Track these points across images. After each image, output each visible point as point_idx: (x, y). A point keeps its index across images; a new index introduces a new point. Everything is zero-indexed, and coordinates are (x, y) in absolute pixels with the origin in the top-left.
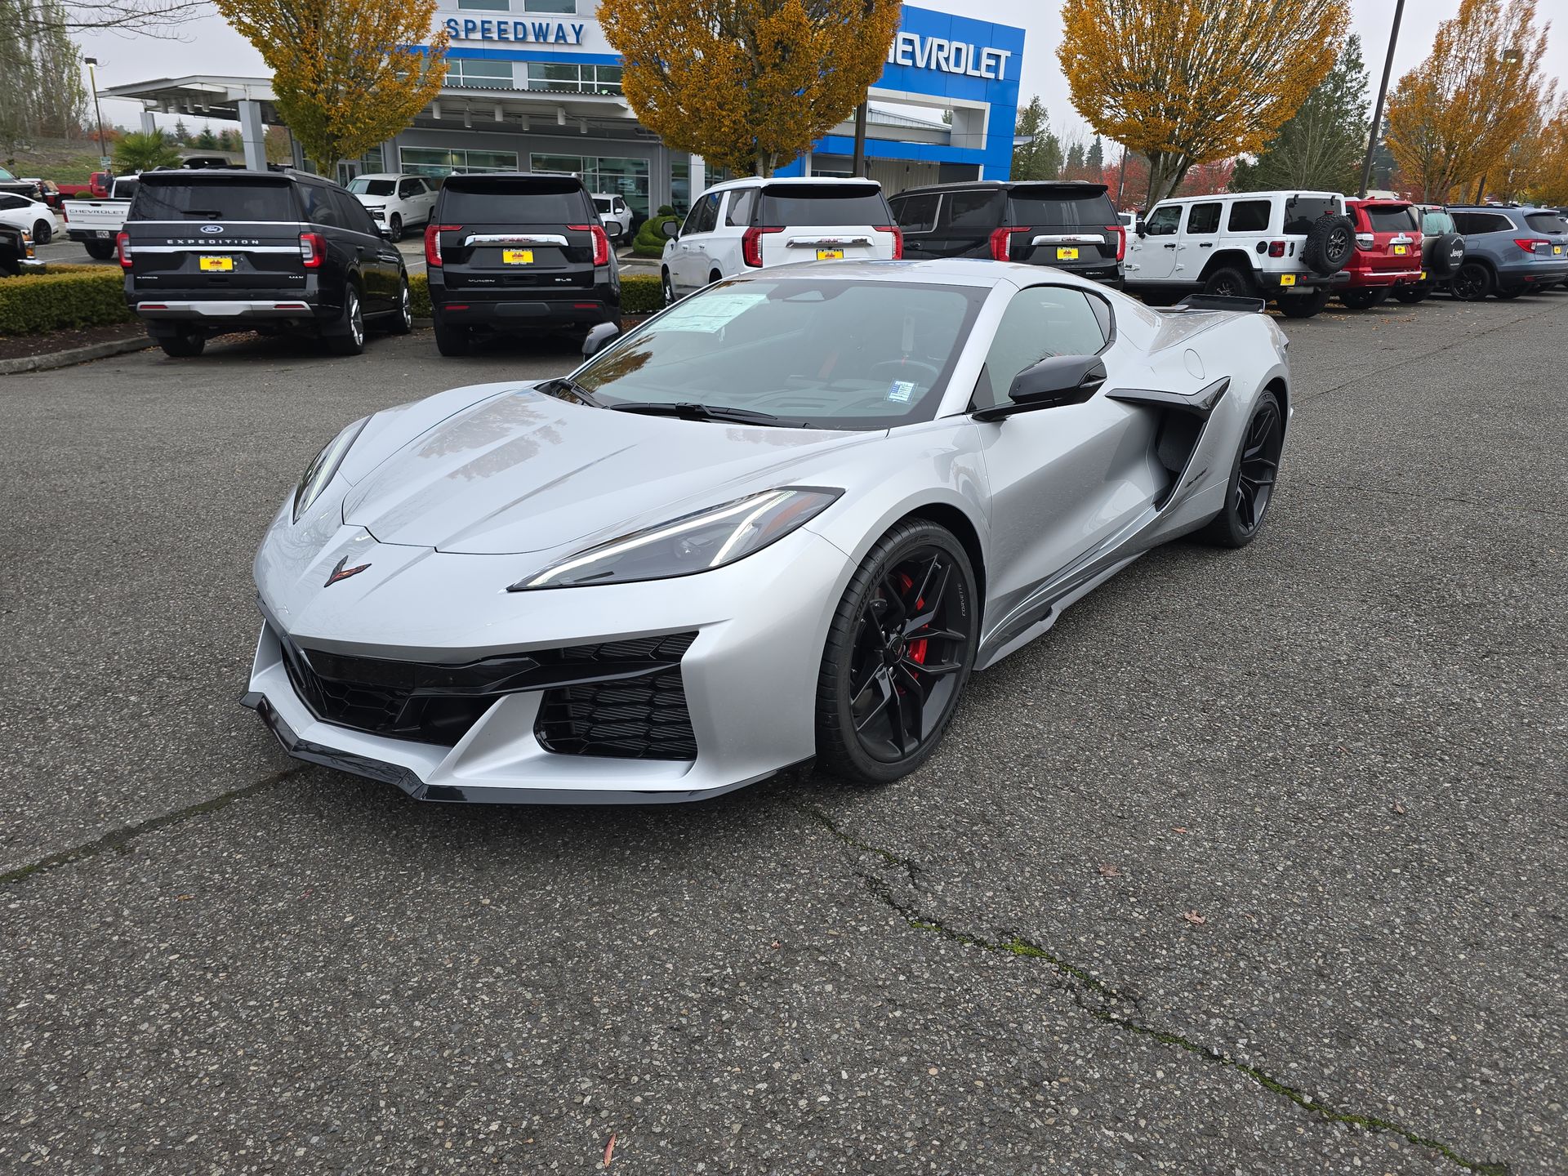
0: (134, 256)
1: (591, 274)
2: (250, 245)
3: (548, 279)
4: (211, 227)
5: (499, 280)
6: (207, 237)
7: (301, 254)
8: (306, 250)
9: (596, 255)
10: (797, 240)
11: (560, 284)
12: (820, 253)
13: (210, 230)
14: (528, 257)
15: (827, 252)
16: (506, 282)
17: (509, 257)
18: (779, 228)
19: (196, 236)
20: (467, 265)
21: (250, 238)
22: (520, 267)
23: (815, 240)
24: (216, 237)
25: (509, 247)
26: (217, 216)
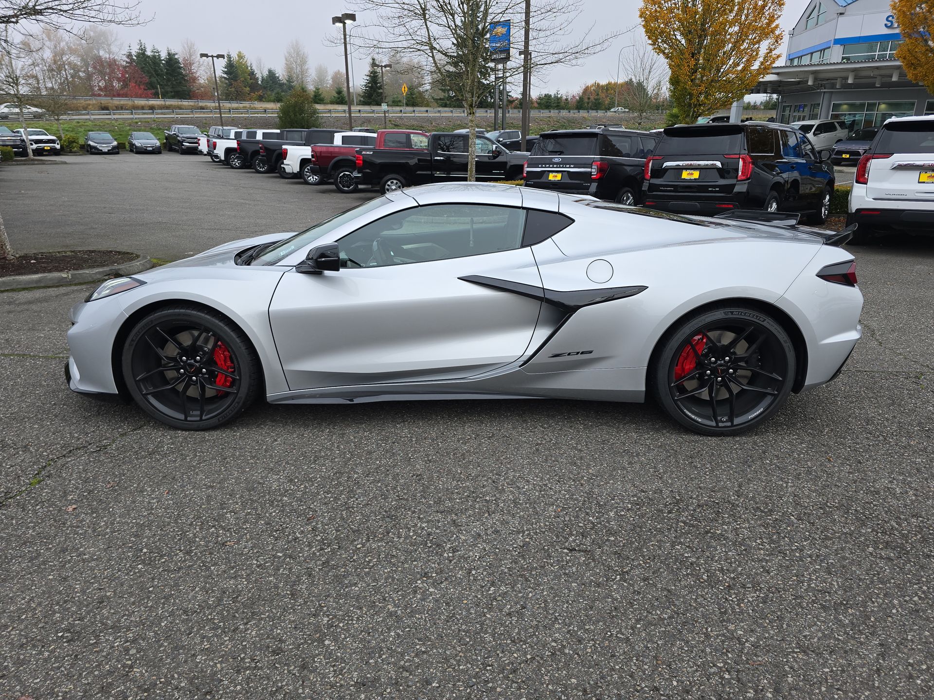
0: (528, 172)
1: (733, 186)
2: (570, 167)
3: (704, 189)
4: (557, 158)
5: (676, 188)
6: (554, 164)
7: (591, 172)
8: (594, 171)
9: (740, 173)
11: (712, 192)
12: (922, 175)
13: (556, 160)
14: (696, 175)
15: (929, 174)
16: (679, 189)
17: (685, 175)
18: (888, 155)
19: (551, 163)
20: (661, 179)
21: (570, 164)
22: (690, 181)
24: (557, 164)
25: (686, 169)
26: (561, 153)
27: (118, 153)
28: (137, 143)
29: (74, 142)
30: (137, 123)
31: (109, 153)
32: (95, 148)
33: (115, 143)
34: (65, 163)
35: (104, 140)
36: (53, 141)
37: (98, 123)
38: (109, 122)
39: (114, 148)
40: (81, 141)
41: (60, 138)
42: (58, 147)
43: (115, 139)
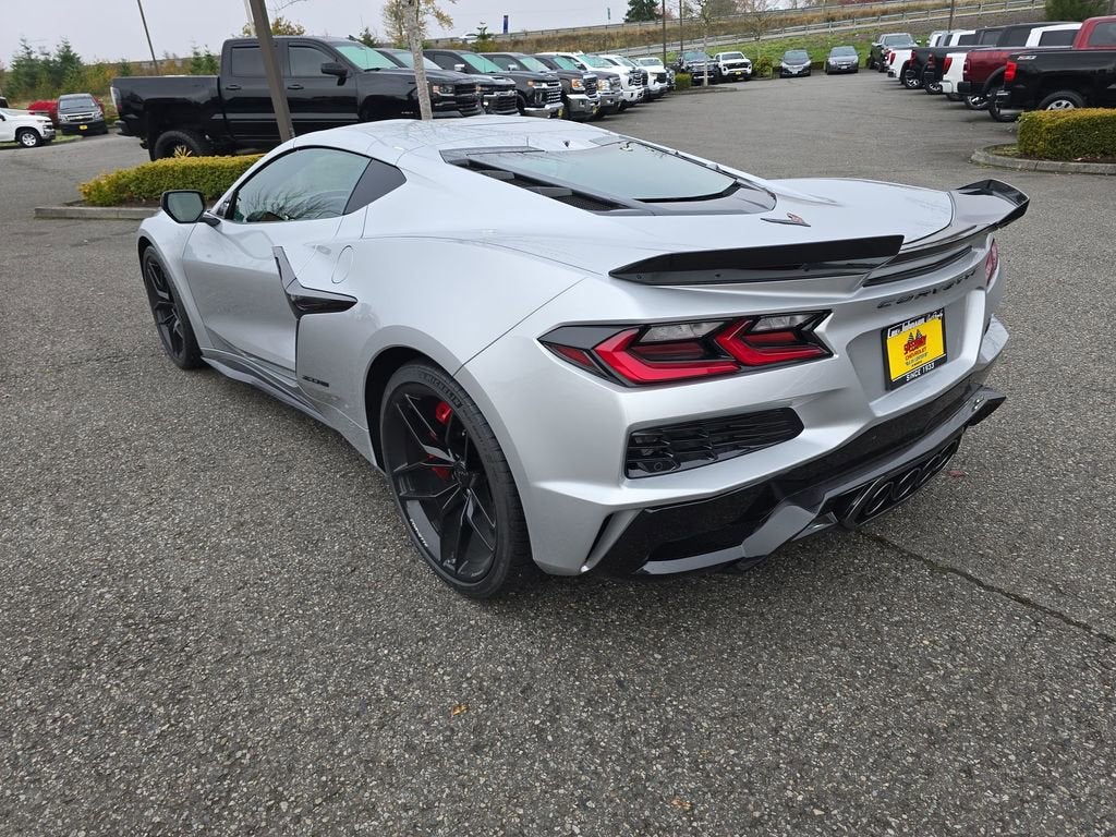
27: (808, 75)
28: (832, 61)
29: (767, 64)
30: (854, 35)
31: (800, 75)
32: (786, 70)
33: (809, 63)
34: (735, 90)
35: (796, 60)
36: (745, 65)
37: (811, 39)
38: (823, 36)
39: (806, 69)
40: (774, 64)
41: (753, 61)
42: (749, 71)
43: (811, 58)
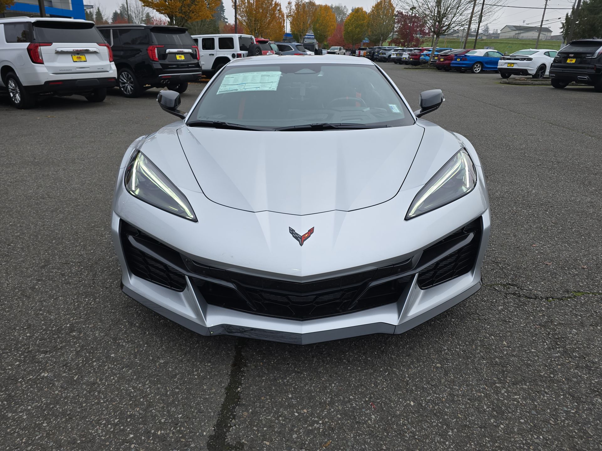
10: (59, 50)
12: (74, 57)
15: (77, 56)
18: (50, 44)
23: (71, 49)
